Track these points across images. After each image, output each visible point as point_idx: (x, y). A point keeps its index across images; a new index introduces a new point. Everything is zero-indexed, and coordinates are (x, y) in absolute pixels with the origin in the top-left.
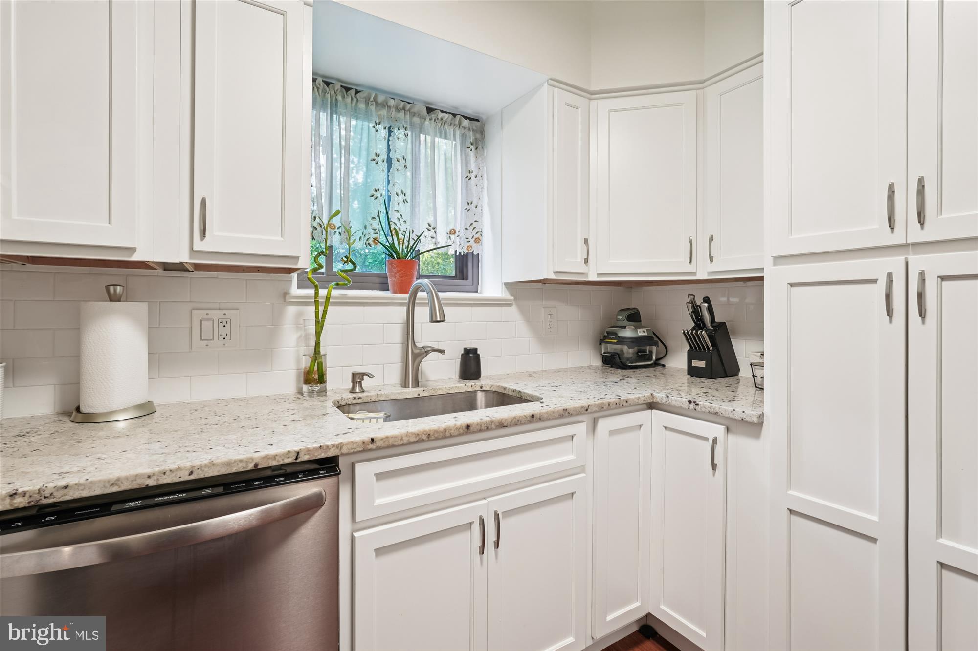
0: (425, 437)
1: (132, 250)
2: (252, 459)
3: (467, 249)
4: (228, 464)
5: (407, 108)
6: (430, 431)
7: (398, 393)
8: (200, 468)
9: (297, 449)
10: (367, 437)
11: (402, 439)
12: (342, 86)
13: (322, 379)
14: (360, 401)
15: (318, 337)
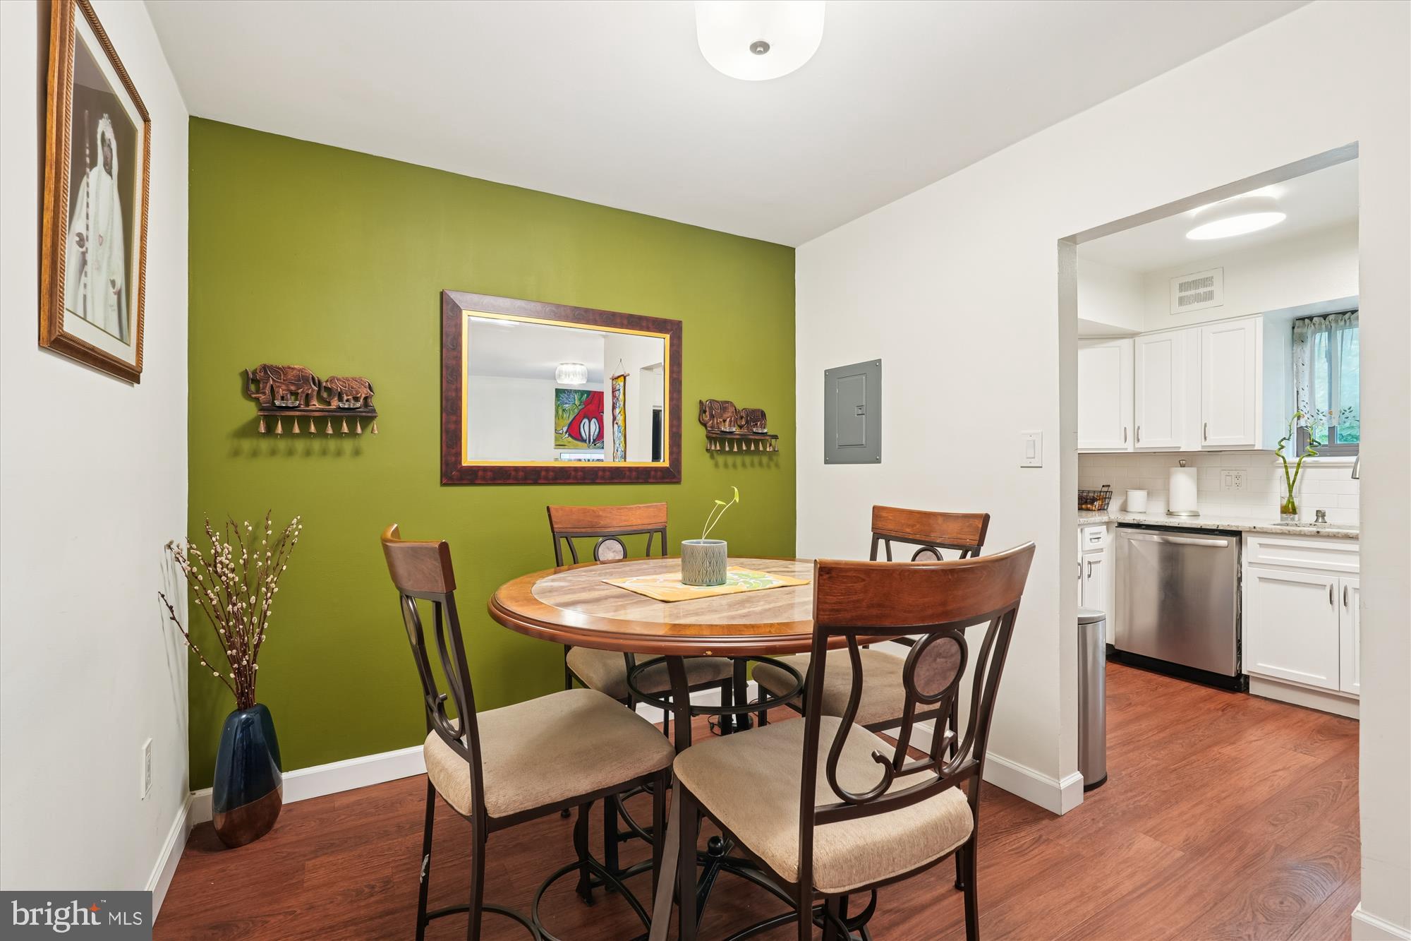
1: (1180, 447)
8: (1182, 523)
9: (1218, 524)
10: (1252, 526)
11: (1276, 531)
12: (1336, 314)
13: (1294, 511)
15: (1291, 487)
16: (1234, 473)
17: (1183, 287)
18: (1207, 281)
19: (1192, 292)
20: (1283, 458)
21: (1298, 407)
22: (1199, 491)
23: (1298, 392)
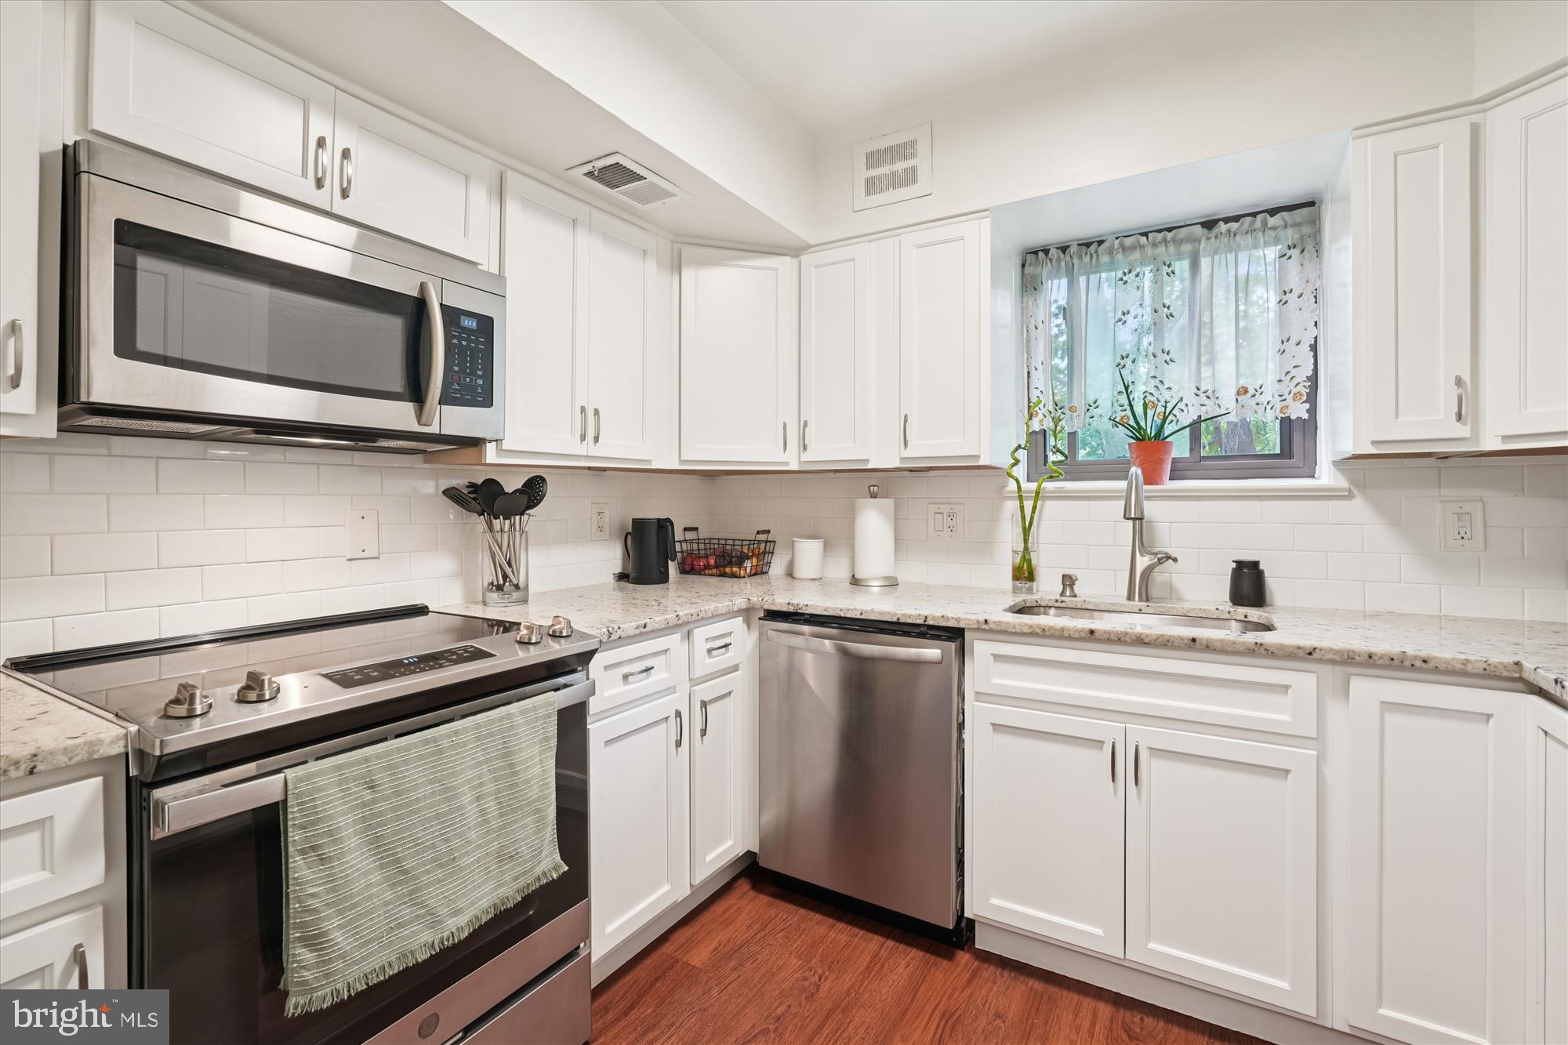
0: (1039, 631)
1: (867, 461)
2: (896, 614)
3: (1281, 412)
4: (882, 613)
5: (1169, 239)
6: (1045, 626)
7: (1111, 604)
9: (926, 614)
10: (982, 619)
11: (1014, 627)
12: (1079, 245)
13: (1031, 577)
14: (1063, 605)
15: (1026, 531)
16: (946, 509)
17: (874, 159)
18: (905, 150)
19: (884, 170)
20: (1017, 481)
21: (1029, 399)
22: (897, 540)
23: (1029, 373)
